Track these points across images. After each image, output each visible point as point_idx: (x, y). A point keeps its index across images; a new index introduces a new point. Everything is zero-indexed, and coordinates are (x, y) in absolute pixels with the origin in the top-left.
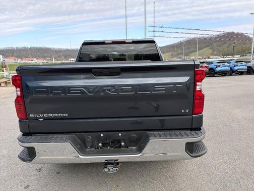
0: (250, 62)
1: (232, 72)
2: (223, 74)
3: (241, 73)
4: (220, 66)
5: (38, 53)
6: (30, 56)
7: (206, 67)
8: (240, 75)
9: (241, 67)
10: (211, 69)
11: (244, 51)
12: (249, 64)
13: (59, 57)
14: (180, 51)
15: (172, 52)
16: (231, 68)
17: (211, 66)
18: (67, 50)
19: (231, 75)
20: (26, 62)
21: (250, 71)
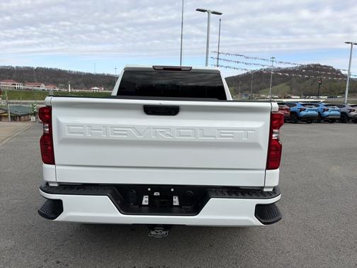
0: (345, 106)
1: (321, 119)
2: (309, 120)
3: (332, 120)
4: (305, 110)
5: (48, 77)
6: (35, 80)
7: (287, 110)
8: (330, 123)
9: (332, 112)
10: (293, 113)
11: (333, 91)
12: (343, 110)
13: (78, 83)
14: (246, 86)
15: (235, 86)
16: (319, 113)
17: (293, 109)
18: (89, 75)
19: (319, 122)
20: (30, 88)
21: (344, 118)
